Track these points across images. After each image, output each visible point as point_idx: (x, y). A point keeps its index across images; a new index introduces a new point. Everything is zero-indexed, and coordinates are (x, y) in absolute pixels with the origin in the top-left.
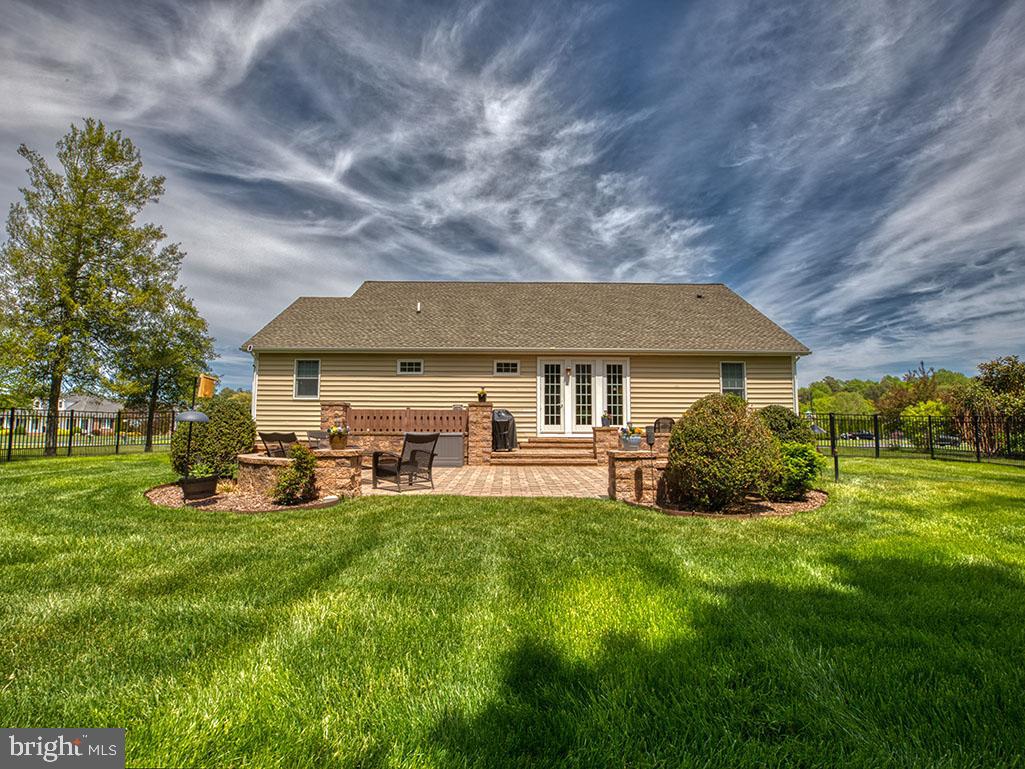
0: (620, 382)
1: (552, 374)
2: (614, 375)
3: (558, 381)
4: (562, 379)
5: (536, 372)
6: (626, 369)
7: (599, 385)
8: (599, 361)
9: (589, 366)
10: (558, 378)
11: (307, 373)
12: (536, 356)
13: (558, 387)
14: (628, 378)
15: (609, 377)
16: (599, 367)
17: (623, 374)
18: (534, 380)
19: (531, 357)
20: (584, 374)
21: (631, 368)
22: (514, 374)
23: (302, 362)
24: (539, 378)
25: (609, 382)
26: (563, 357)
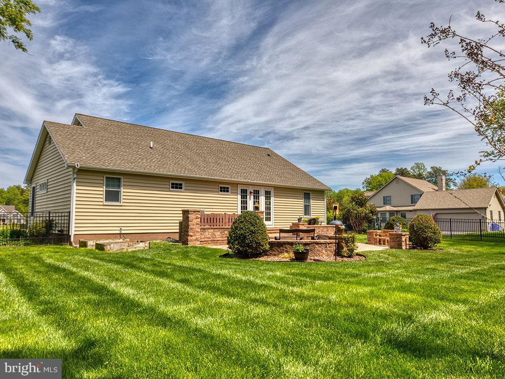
0: (270, 199)
1: (244, 194)
2: (268, 195)
3: (246, 199)
4: (248, 197)
5: (237, 193)
6: (272, 193)
7: (262, 199)
8: (263, 188)
9: (258, 191)
10: (246, 196)
11: (113, 186)
12: (237, 184)
13: (246, 201)
14: (273, 198)
15: (266, 197)
16: (262, 192)
17: (271, 196)
18: (236, 197)
19: (235, 184)
20: (256, 194)
21: (274, 193)
22: (227, 193)
23: (109, 178)
24: (239, 196)
25: (266, 199)
26: (249, 186)
